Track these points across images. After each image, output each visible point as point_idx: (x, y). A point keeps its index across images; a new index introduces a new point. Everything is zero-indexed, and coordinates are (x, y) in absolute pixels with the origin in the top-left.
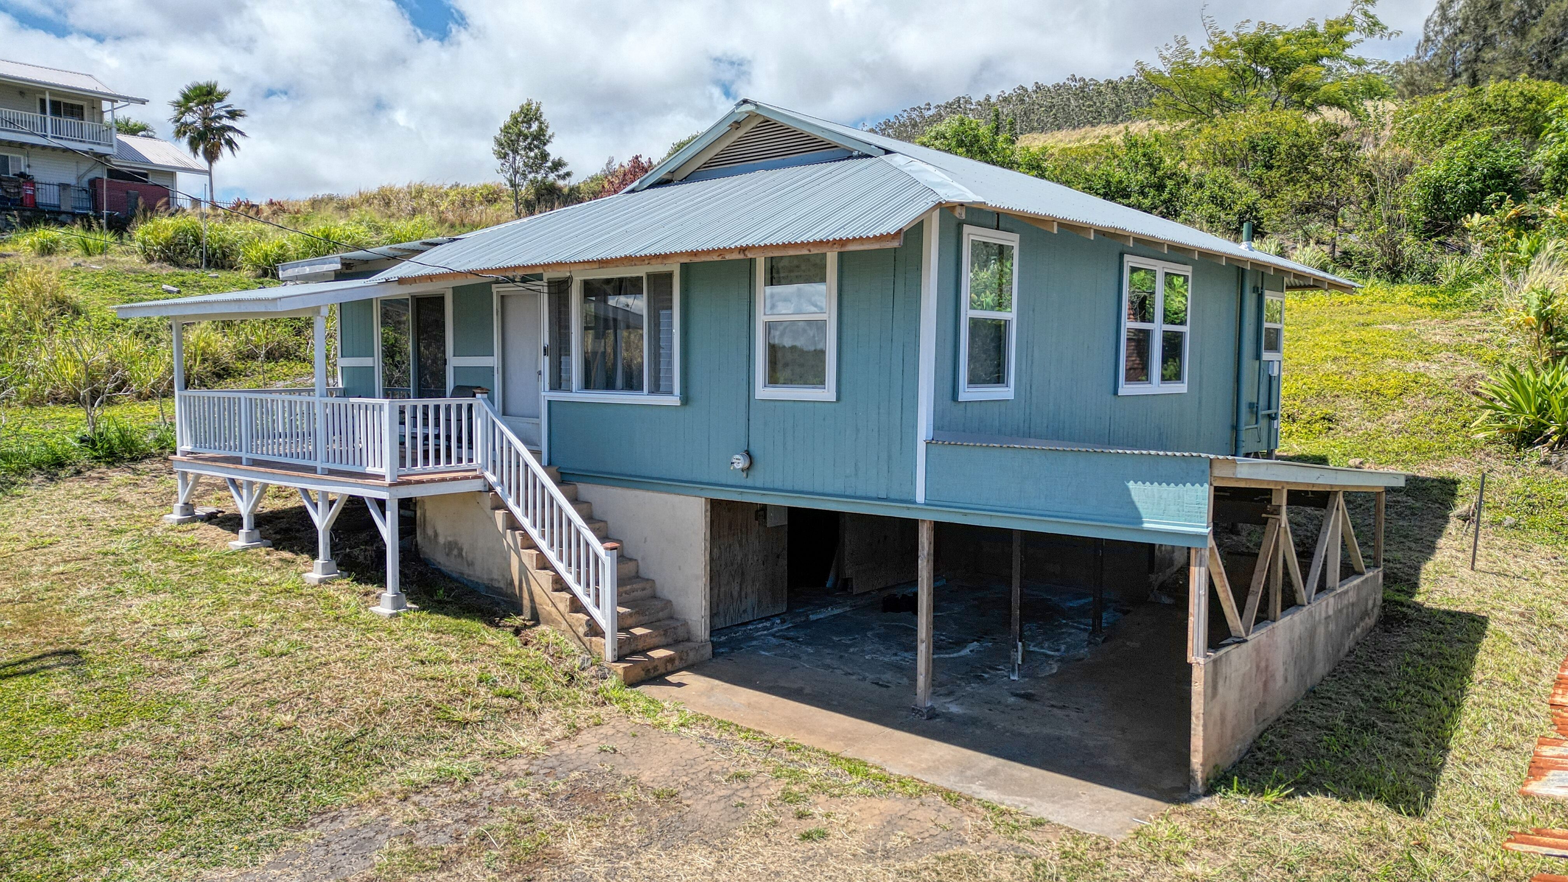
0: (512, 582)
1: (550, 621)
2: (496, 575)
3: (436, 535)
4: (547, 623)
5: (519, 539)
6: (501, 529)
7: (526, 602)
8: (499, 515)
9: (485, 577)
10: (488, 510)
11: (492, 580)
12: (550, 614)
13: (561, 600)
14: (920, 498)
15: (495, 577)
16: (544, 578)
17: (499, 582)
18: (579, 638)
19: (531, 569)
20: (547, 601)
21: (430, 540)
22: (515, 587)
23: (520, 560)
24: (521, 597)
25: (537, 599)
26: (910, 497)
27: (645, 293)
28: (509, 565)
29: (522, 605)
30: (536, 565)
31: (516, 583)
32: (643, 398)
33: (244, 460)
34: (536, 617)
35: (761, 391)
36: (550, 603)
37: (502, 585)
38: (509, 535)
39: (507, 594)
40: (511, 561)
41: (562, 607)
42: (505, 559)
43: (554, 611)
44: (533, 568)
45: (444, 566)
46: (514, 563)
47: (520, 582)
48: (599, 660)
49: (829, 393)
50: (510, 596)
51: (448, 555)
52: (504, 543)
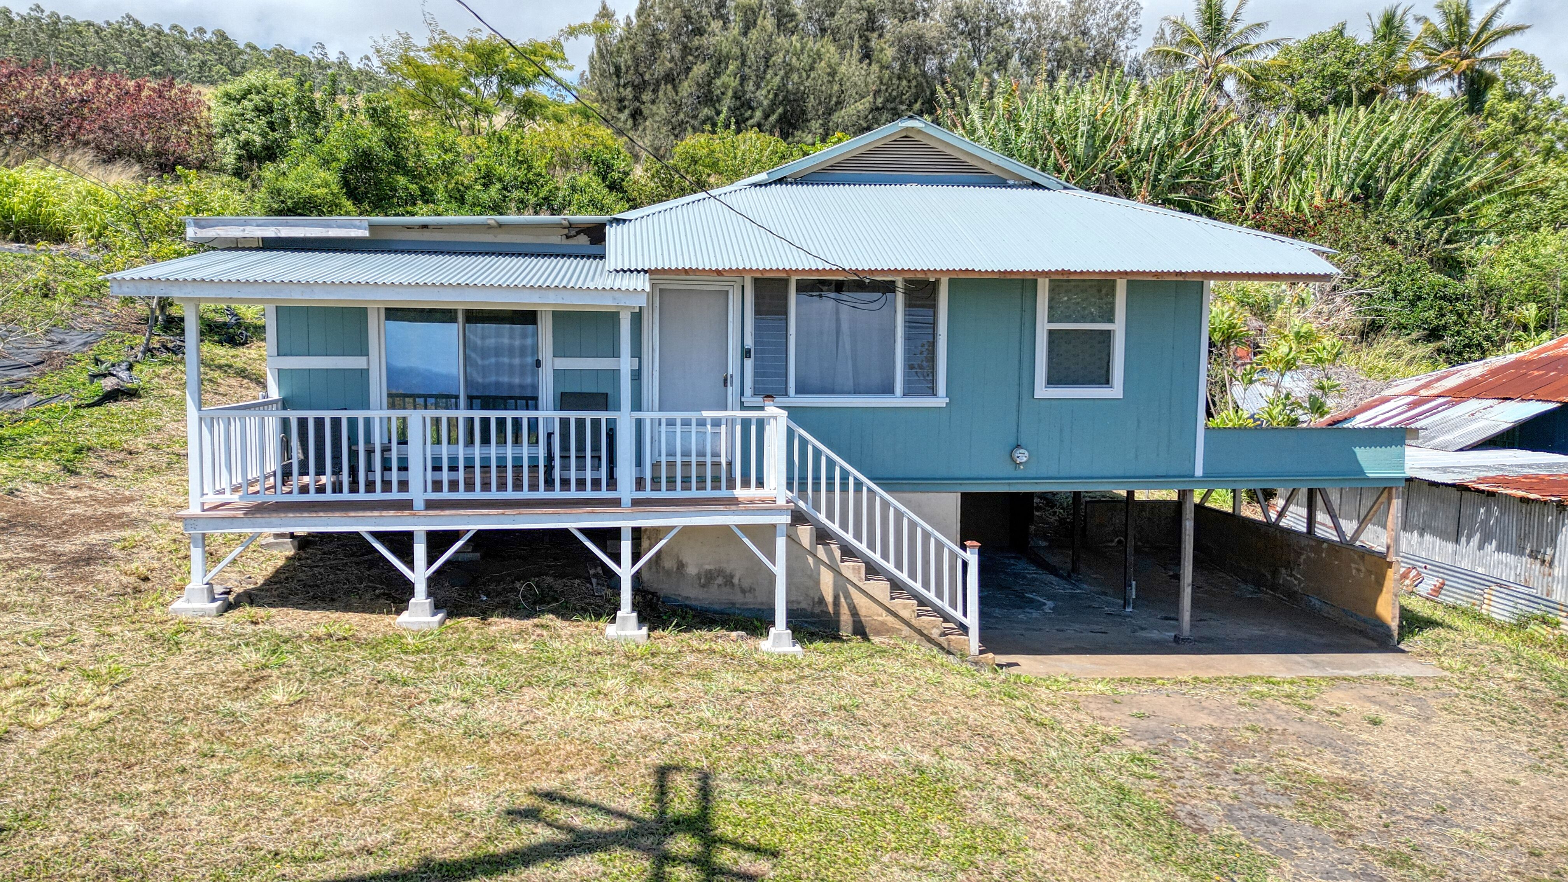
0: (822, 601)
1: (883, 630)
3: (681, 566)
4: (878, 633)
5: (837, 553)
6: (807, 546)
7: (845, 615)
12: (883, 623)
13: (905, 607)
14: (1199, 472)
16: (880, 588)
17: (799, 603)
18: (930, 640)
19: (856, 581)
20: (881, 610)
21: (668, 573)
22: (826, 605)
23: (837, 573)
24: (837, 613)
25: (862, 612)
26: (1188, 473)
27: (900, 298)
28: (817, 583)
29: (838, 622)
30: (863, 576)
31: (829, 599)
32: (897, 401)
33: (419, 504)
34: (860, 631)
35: (1042, 391)
36: (884, 613)
37: (804, 605)
38: (821, 551)
39: (812, 615)
40: (821, 577)
41: (905, 614)
42: (810, 577)
43: (890, 619)
44: (860, 579)
45: (696, 599)
46: (827, 579)
47: (836, 598)
48: (963, 657)
49: (1116, 391)
50: (818, 615)
51: (704, 586)
52: (811, 560)
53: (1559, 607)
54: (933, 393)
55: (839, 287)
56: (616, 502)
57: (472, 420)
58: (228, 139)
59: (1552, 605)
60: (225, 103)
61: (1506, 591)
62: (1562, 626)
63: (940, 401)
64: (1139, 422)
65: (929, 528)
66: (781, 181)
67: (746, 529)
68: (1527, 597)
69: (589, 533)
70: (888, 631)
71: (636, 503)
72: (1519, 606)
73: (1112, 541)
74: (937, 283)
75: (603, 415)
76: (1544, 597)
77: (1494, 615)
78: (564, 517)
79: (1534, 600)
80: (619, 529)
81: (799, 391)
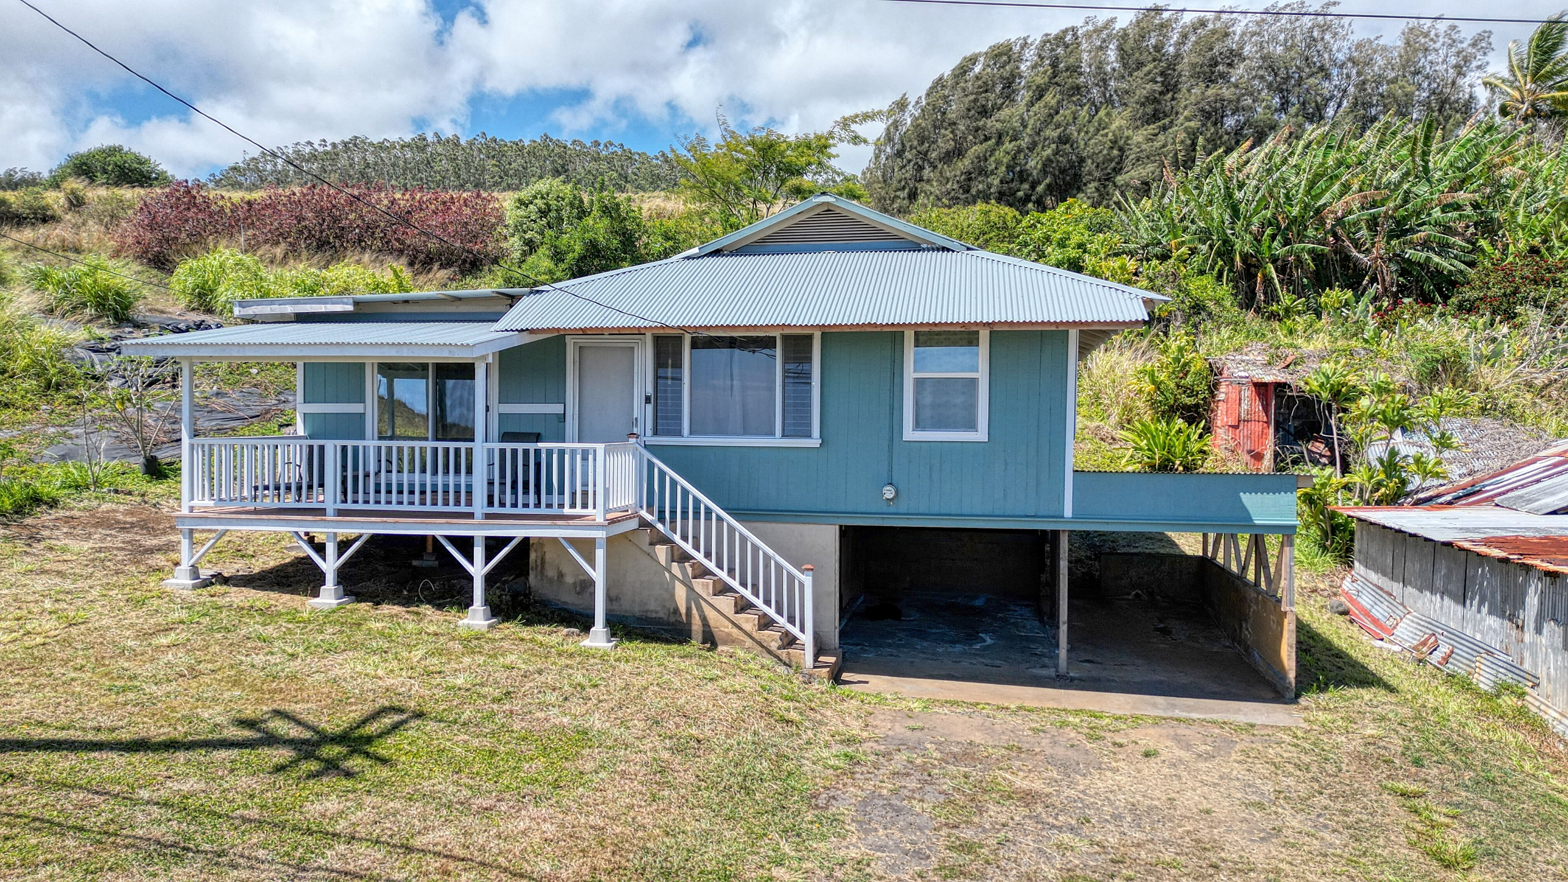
0: (676, 611)
1: (730, 640)
2: (652, 606)
3: (561, 575)
4: (725, 643)
5: (689, 570)
6: (663, 562)
7: (697, 625)
8: (661, 552)
9: (637, 609)
10: (646, 547)
11: (647, 611)
12: (729, 634)
13: (747, 620)
14: (1068, 512)
15: (652, 608)
16: (726, 603)
17: (657, 612)
18: (770, 652)
19: (705, 596)
20: (727, 623)
21: (551, 581)
22: (680, 615)
23: (690, 589)
24: (689, 623)
25: (712, 623)
26: (1057, 513)
27: (779, 351)
28: (673, 595)
29: (690, 630)
30: (711, 591)
31: (683, 610)
32: (777, 441)
33: (330, 511)
34: (710, 640)
35: (910, 434)
36: (730, 625)
37: (661, 615)
38: (675, 568)
39: (668, 624)
40: (676, 591)
41: (748, 627)
42: (667, 590)
43: (735, 631)
44: (708, 594)
45: (573, 604)
46: (681, 593)
47: (689, 609)
48: (798, 669)
49: (981, 435)
50: (673, 624)
51: (579, 593)
52: (667, 575)
53: (1527, 676)
54: (809, 436)
55: (732, 343)
56: (471, 515)
57: (379, 448)
58: (516, 238)
59: (1522, 674)
60: (519, 208)
61: (1491, 659)
62: (1527, 698)
63: (815, 442)
64: (1006, 464)
65: (770, 552)
66: (717, 253)
67: (572, 541)
68: (1505, 665)
69: (452, 539)
70: (733, 641)
71: (488, 516)
72: (1500, 675)
73: (1129, 594)
74: (810, 337)
75: (463, 445)
76: (1518, 666)
77: (1481, 685)
78: (430, 526)
79: (1511, 668)
80: (472, 537)
81: (691, 433)
